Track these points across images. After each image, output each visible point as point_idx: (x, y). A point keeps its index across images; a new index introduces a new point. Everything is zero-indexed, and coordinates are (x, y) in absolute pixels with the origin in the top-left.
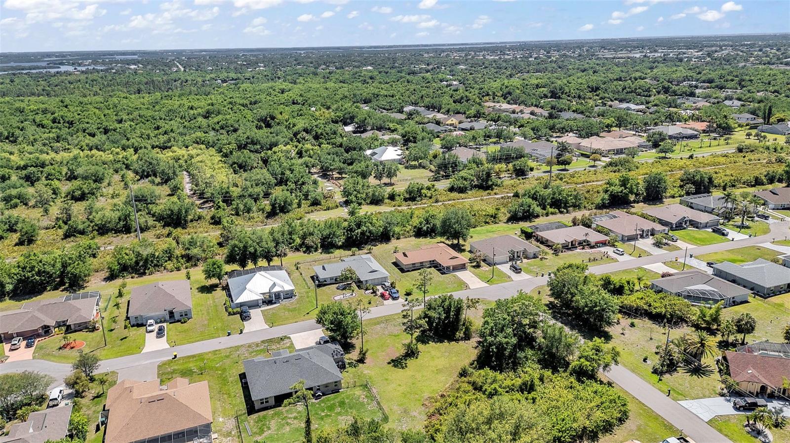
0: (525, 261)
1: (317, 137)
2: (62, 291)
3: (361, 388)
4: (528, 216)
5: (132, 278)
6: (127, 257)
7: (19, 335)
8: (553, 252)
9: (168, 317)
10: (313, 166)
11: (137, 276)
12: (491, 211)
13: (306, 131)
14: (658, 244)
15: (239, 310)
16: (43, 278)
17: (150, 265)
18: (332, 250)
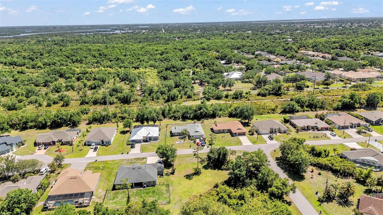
0: (278, 134)
1: (204, 66)
2: (69, 127)
3: (166, 186)
4: (292, 111)
5: (97, 124)
6: (96, 115)
7: (43, 144)
8: (296, 131)
9: (101, 143)
10: (196, 80)
11: (99, 124)
12: (273, 107)
13: (201, 62)
14: (359, 133)
15: (131, 143)
16: (62, 121)
17: (106, 119)
18: (186, 120)
